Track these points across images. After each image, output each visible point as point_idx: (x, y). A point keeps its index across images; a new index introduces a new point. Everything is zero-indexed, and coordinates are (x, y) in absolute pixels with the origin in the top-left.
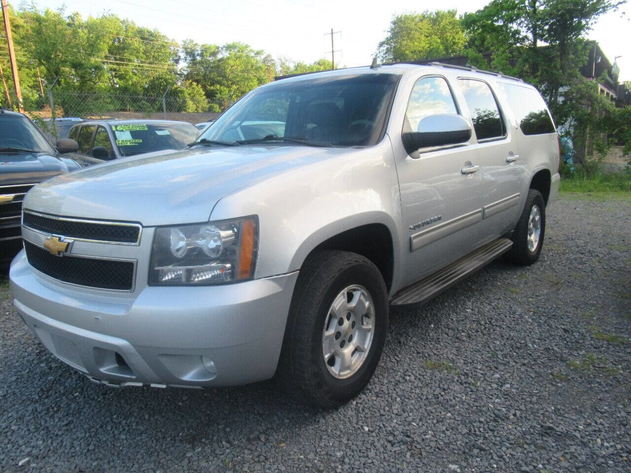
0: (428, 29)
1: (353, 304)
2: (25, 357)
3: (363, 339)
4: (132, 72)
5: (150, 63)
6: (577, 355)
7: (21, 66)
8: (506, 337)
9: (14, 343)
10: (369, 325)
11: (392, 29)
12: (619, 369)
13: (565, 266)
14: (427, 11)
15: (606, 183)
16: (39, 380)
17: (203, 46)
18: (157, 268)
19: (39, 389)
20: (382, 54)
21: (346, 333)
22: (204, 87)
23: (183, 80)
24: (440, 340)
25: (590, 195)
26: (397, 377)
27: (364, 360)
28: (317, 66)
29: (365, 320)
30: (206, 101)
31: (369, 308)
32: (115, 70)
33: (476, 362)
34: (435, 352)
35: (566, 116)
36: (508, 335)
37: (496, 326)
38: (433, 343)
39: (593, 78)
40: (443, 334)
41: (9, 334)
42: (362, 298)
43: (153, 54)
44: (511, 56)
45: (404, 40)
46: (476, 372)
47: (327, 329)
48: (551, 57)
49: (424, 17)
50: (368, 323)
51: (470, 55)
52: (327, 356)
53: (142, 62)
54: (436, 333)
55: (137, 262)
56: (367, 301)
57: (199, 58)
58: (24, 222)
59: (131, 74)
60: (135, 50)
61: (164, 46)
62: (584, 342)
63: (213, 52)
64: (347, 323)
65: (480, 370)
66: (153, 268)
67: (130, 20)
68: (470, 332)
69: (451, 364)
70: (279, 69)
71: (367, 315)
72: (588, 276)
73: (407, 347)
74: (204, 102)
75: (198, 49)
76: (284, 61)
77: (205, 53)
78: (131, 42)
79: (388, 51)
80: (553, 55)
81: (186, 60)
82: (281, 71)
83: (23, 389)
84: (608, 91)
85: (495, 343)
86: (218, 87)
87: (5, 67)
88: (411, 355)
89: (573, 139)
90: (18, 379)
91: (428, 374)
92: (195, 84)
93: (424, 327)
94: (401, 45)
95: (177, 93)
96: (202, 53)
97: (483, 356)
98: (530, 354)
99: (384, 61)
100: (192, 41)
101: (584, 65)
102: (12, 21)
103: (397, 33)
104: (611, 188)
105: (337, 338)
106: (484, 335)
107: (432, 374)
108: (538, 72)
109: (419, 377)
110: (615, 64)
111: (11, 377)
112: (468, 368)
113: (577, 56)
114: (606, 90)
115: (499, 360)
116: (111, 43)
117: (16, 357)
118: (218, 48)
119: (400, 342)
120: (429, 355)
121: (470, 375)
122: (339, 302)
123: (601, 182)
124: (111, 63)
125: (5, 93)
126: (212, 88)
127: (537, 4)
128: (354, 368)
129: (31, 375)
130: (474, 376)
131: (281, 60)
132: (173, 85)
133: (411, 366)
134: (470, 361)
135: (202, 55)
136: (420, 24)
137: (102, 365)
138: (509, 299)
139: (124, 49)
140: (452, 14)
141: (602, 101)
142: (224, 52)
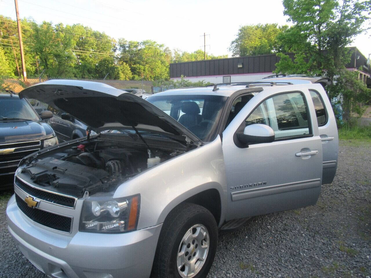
0: (260, 34)
1: (196, 235)
2: (14, 251)
3: (202, 254)
4: (89, 57)
5: (99, 52)
6: (328, 262)
7: (26, 52)
8: (288, 247)
9: (9, 241)
10: (206, 245)
11: (239, 34)
12: (351, 273)
13: (329, 195)
14: (260, 24)
15: (361, 134)
16: (21, 268)
17: (129, 42)
18: (84, 222)
19: (20, 275)
20: (233, 48)
21: (192, 252)
22: (130, 65)
23: (118, 61)
24: (250, 248)
25: (351, 142)
26: (222, 274)
27: (202, 265)
28: (196, 54)
29: (204, 242)
30: (131, 73)
31: (206, 236)
32: (79, 55)
33: (269, 265)
34: (246, 257)
35: (338, 92)
36: (290, 246)
37: (284, 238)
38: (246, 250)
39: (355, 68)
40: (252, 244)
41: (7, 234)
42: (202, 231)
43: (101, 46)
44: (306, 56)
45: (246, 40)
46: (268, 272)
47: (180, 251)
48: (329, 58)
49: (258, 27)
50: (205, 244)
51: (282, 56)
52: (179, 267)
53: (95, 51)
54: (248, 242)
55: (73, 218)
56: (204, 232)
57: (127, 49)
58: (15, 182)
59: (88, 58)
60: (91, 44)
61: (108, 42)
62: (333, 253)
63: (136, 46)
64: (192, 246)
65: (271, 271)
66: (82, 222)
67: (89, 27)
68: (268, 243)
69: (254, 266)
70: (173, 55)
71: (205, 240)
72: (342, 203)
73: (231, 252)
74: (130, 74)
75: (127, 43)
76: (177, 51)
77: (131, 46)
78: (89, 39)
79: (237, 46)
80: (330, 57)
81: (120, 50)
82: (174, 57)
83: (12, 274)
84: (365, 74)
85: (281, 251)
86: (138, 65)
87: (17, 53)
88: (232, 258)
89: (342, 106)
90: (9, 266)
91: (240, 273)
92: (124, 63)
93: (242, 238)
94: (244, 43)
95: (114, 69)
96: (130, 46)
97: (274, 261)
98: (301, 261)
99: (234, 52)
100: (123, 39)
101: (348, 63)
102: (22, 28)
103: (242, 36)
104: (364, 136)
105: (186, 255)
106: (276, 245)
107: (242, 273)
108: (321, 66)
109: (235, 274)
110: (369, 59)
111: (5, 265)
112: (264, 269)
113: (344, 58)
114: (363, 74)
115: (282, 264)
116: (78, 40)
117: (10, 251)
118: (138, 43)
119: (227, 248)
120: (242, 259)
121: (264, 274)
122: (188, 235)
123: (358, 133)
124: (77, 52)
125: (17, 68)
126: (134, 66)
127: (321, 28)
128: (196, 271)
129: (17, 264)
130: (266, 276)
131: (175, 50)
132: (112, 64)
133: (231, 267)
134: (265, 264)
135: (129, 47)
136: (256, 31)
137: (53, 272)
138: (294, 219)
139: (85, 43)
140: (275, 26)
141: (359, 84)
142: (141, 45)
